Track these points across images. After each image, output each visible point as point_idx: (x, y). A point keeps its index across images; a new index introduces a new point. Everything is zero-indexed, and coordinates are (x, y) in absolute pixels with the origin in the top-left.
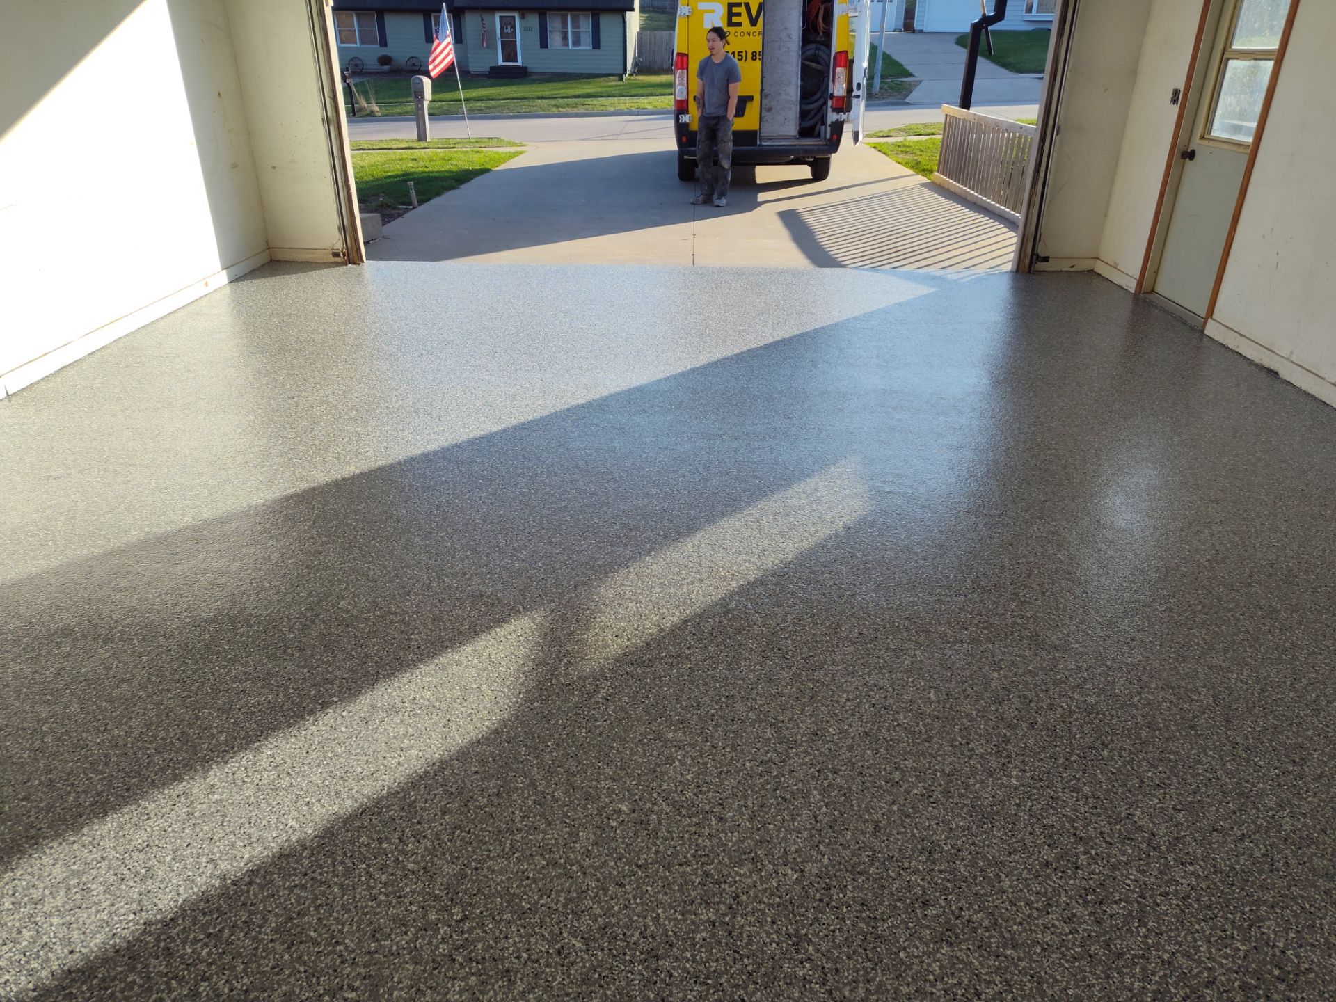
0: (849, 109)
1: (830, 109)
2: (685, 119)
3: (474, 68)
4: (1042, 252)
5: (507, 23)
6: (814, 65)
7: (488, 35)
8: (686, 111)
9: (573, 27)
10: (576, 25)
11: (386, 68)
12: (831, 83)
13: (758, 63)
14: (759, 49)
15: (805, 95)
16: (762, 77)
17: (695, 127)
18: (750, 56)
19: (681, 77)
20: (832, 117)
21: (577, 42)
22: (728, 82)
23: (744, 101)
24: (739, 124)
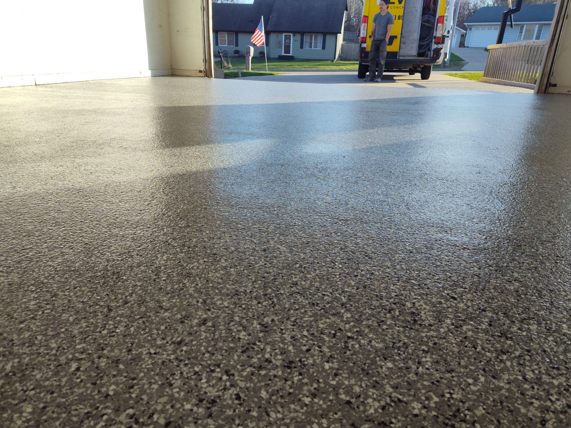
0: (443, 42)
1: (433, 43)
2: (364, 45)
3: (272, 56)
4: (552, 81)
5: (287, 38)
6: (427, 24)
7: (280, 43)
8: (365, 42)
9: (315, 40)
10: (316, 39)
11: (237, 55)
12: (435, 31)
13: (401, 21)
14: (402, 14)
15: (421, 38)
16: (402, 28)
17: (369, 49)
18: (397, 17)
19: (364, 27)
20: (434, 46)
21: (316, 47)
22: (388, 24)
23: (392, 38)
24: (389, 49)
